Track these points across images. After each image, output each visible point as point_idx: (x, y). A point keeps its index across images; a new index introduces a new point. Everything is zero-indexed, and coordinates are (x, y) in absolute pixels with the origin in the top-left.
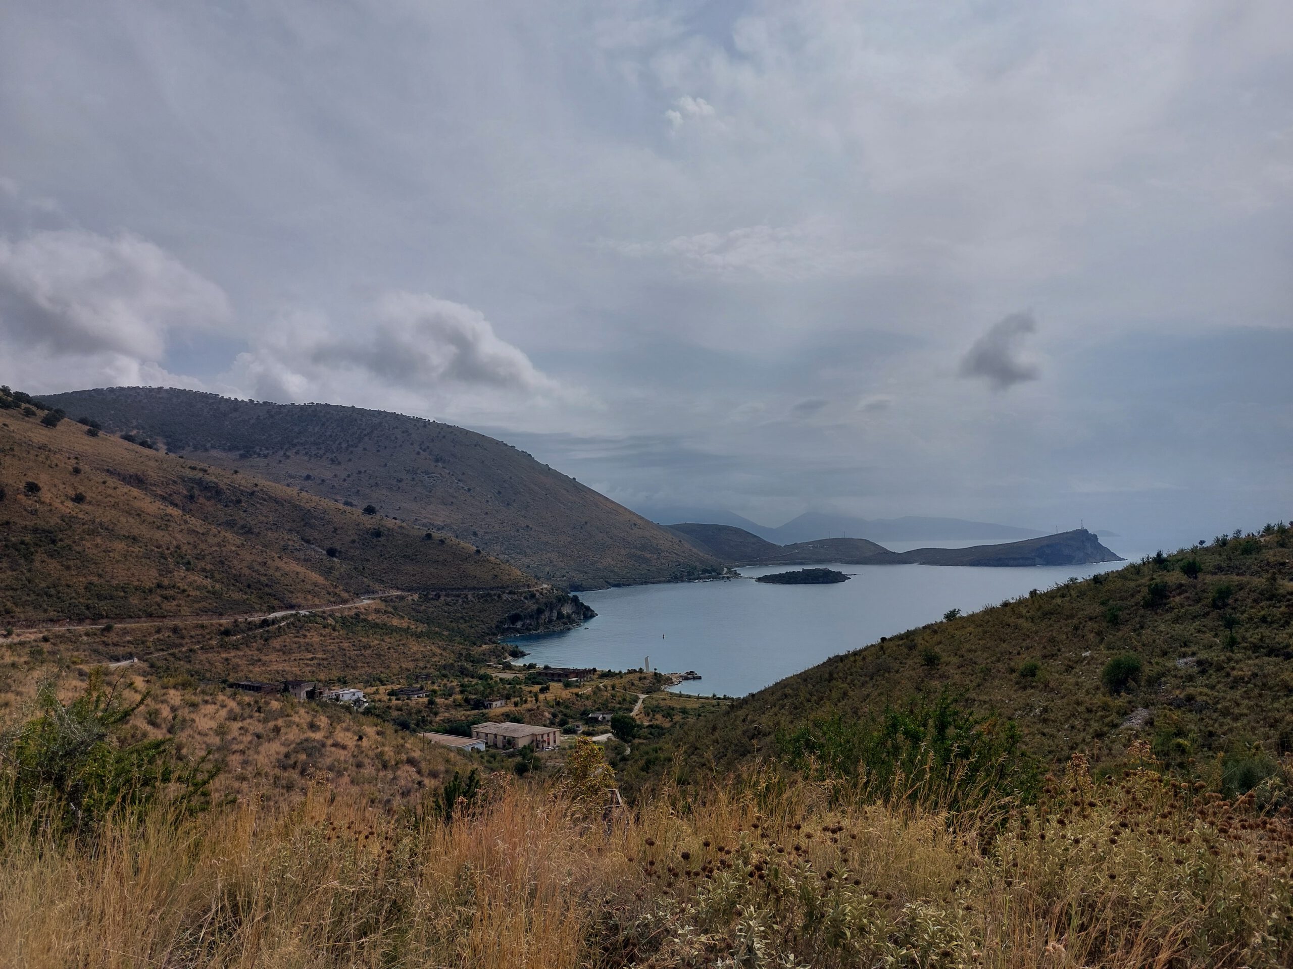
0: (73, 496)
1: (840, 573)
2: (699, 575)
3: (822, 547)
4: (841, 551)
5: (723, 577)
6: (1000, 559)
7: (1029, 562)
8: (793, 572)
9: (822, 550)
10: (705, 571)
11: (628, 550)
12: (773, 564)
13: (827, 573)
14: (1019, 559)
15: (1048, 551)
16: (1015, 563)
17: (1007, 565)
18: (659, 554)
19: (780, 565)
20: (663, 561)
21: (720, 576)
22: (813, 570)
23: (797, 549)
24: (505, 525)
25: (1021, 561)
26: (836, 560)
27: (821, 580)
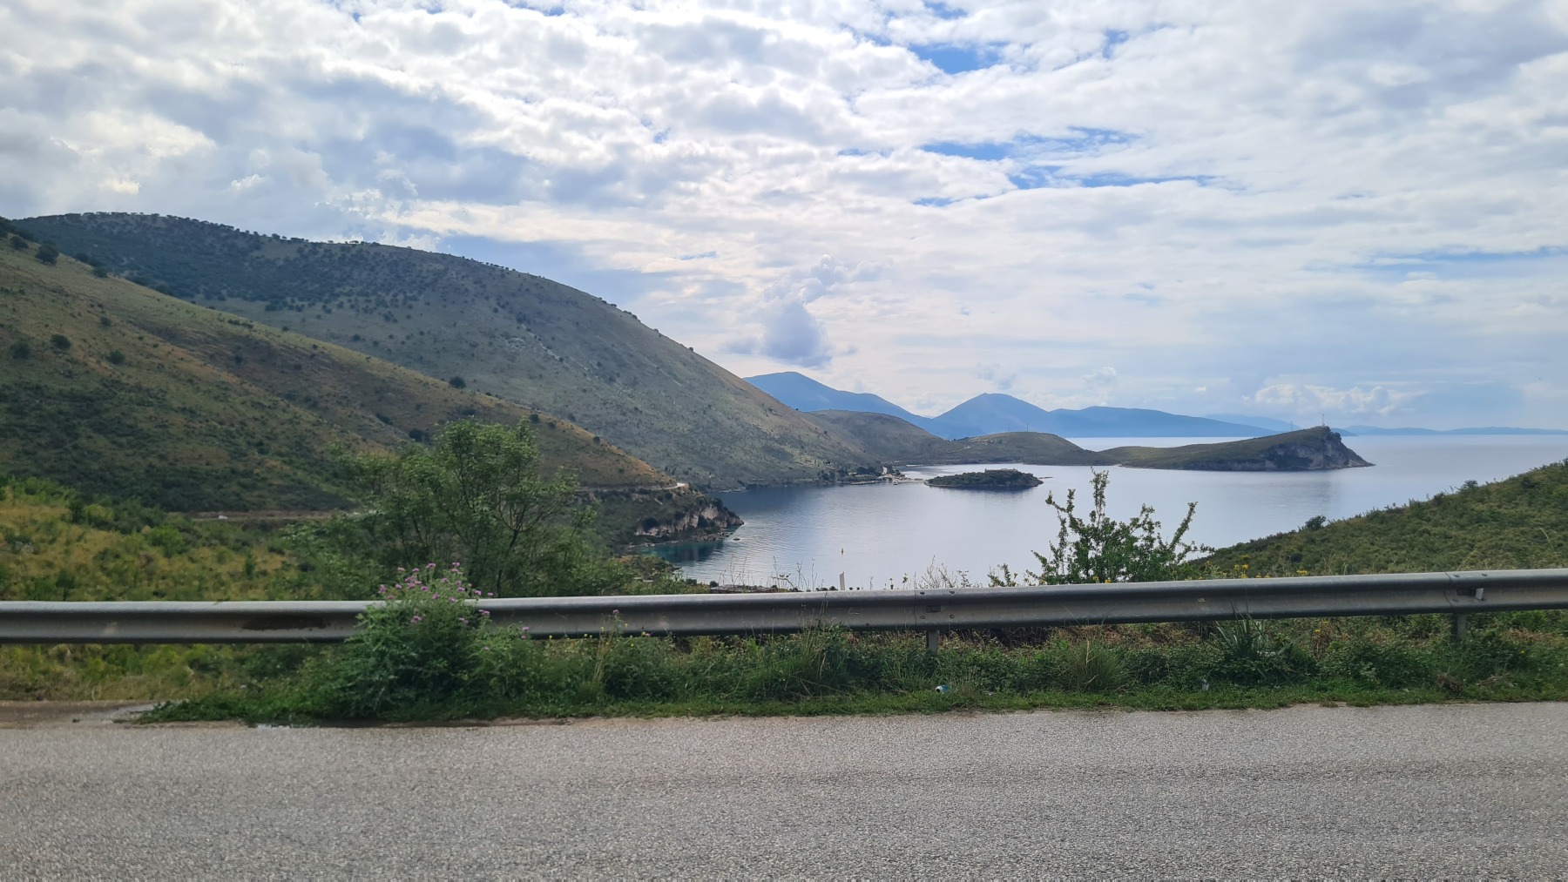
0: (109, 356)
1: (1030, 475)
2: (853, 475)
3: (1000, 443)
4: (1023, 447)
5: (884, 479)
6: (1221, 462)
7: (1257, 466)
8: (973, 474)
9: (1000, 447)
10: (861, 471)
11: (764, 442)
12: (940, 464)
13: (1016, 475)
14: (1244, 461)
15: (1281, 453)
16: (1240, 467)
17: (1230, 470)
18: (803, 448)
19: (947, 464)
20: (809, 457)
21: (880, 477)
22: (999, 471)
23: (969, 444)
24: (608, 405)
25: (1247, 464)
26: (1017, 460)
27: (1008, 483)
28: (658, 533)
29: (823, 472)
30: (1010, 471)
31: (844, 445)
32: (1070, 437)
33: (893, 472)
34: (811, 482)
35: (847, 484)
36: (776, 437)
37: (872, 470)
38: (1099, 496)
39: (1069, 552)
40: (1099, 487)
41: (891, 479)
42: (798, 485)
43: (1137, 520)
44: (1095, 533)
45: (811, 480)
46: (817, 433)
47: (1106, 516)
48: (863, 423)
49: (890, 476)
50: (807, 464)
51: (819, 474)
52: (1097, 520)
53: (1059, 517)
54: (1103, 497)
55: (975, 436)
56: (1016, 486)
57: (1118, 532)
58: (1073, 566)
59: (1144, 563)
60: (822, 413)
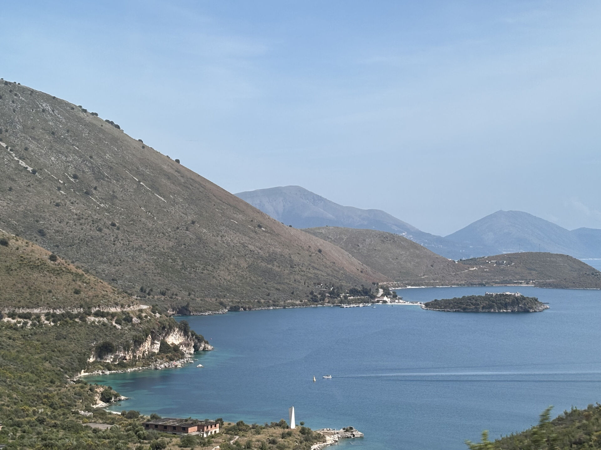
1: (535, 300)
2: (346, 297)
3: (509, 264)
5: (378, 301)
8: (473, 297)
9: (509, 268)
11: (250, 261)
12: (443, 285)
13: (518, 300)
18: (292, 267)
20: (298, 278)
21: (374, 300)
22: (501, 295)
23: (476, 265)
24: (83, 221)
26: (528, 282)
27: (510, 308)
28: (114, 360)
29: (312, 293)
31: (340, 264)
33: (390, 294)
36: (264, 256)
37: (366, 292)
41: (385, 302)
46: (310, 252)
49: (385, 298)
50: (296, 285)
55: (484, 256)
56: (518, 311)
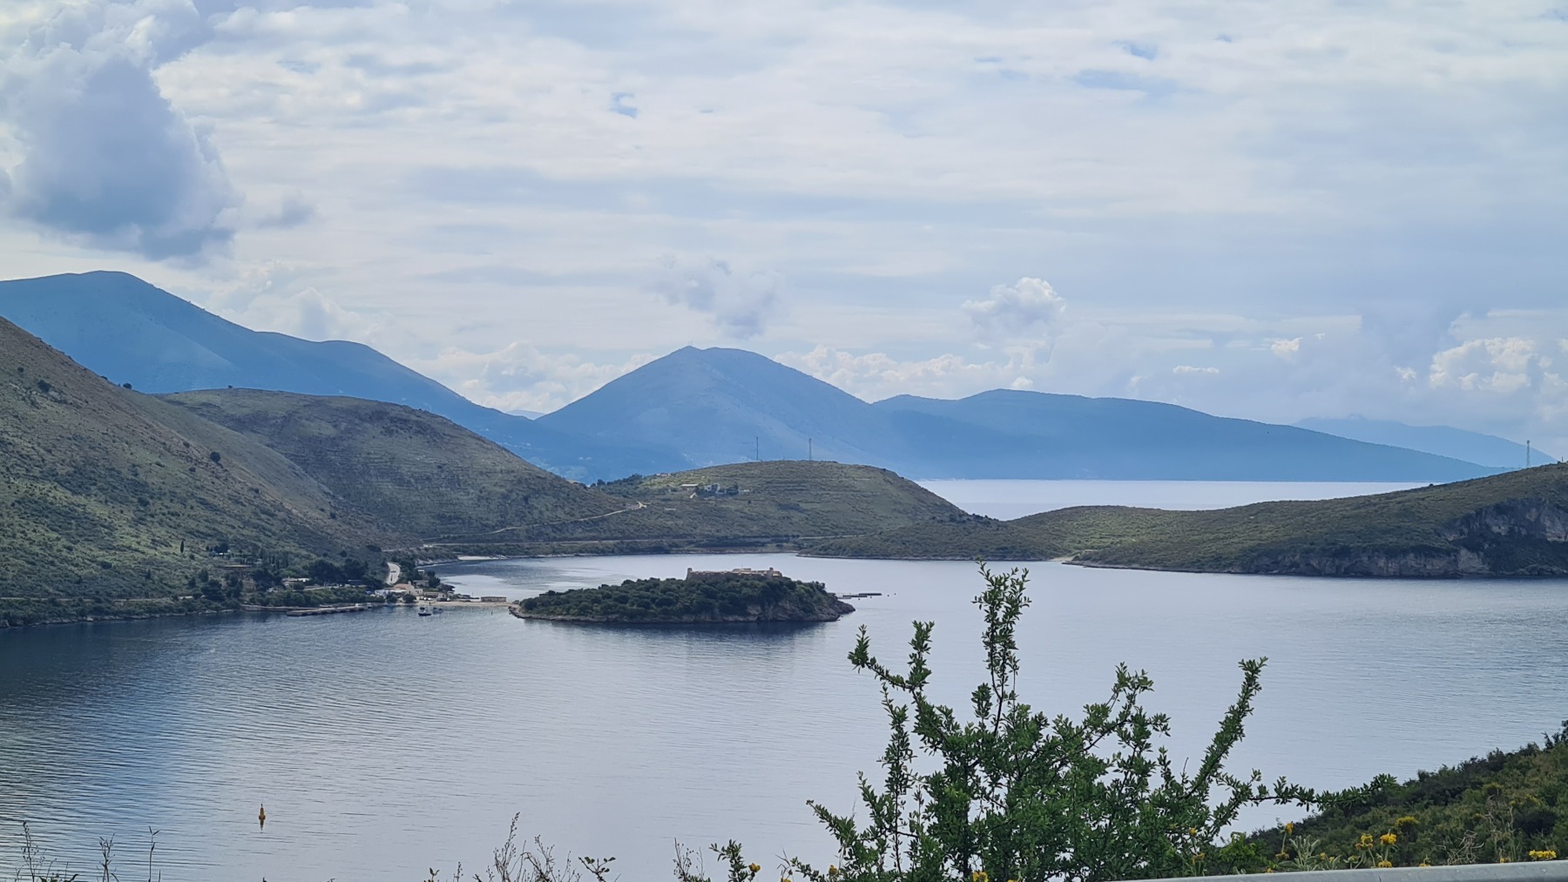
1: (819, 588)
2: (299, 587)
3: (732, 492)
4: (796, 508)
5: (392, 598)
6: (1344, 552)
7: (1438, 564)
8: (654, 583)
9: (731, 505)
10: (322, 573)
11: (21, 484)
12: (556, 553)
13: (776, 588)
14: (1405, 552)
15: (1500, 528)
16: (1393, 567)
17: (1366, 575)
18: (144, 503)
19: (579, 553)
20: (161, 532)
21: (380, 593)
22: (729, 577)
23: (643, 496)
25: (1411, 561)
26: (780, 543)
27: (754, 611)
29: (204, 576)
30: (758, 577)
31: (272, 494)
32: (929, 477)
33: (419, 577)
34: (169, 608)
35: (278, 614)
36: (62, 470)
37: (355, 572)
38: (1000, 643)
39: (913, 805)
40: (1000, 615)
41: (410, 599)
42: (128, 616)
43: (1104, 710)
44: (985, 749)
45: (166, 601)
46: (189, 459)
47: (1019, 701)
48: (328, 431)
49: (409, 588)
50: (157, 553)
51: (192, 584)
52: (993, 711)
53: (888, 703)
54: (1011, 645)
55: (656, 472)
56: (775, 621)
57: (1051, 747)
58: (927, 844)
59: (1124, 836)
60: (204, 398)
